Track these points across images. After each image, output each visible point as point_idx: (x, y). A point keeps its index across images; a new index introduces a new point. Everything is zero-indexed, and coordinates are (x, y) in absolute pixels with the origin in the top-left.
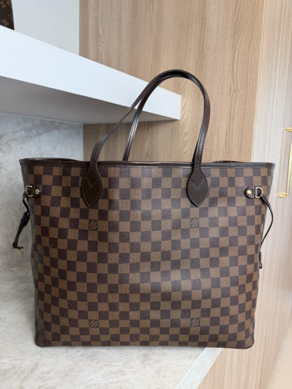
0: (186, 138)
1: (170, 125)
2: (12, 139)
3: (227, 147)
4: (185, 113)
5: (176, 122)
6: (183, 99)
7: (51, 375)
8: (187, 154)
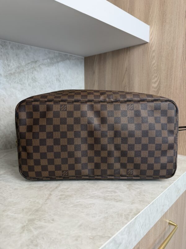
0: (154, 54)
1: (142, 47)
2: (42, 64)
3: (184, 56)
4: (153, 37)
5: (146, 44)
6: (151, 28)
7: (69, 190)
8: (155, 65)
